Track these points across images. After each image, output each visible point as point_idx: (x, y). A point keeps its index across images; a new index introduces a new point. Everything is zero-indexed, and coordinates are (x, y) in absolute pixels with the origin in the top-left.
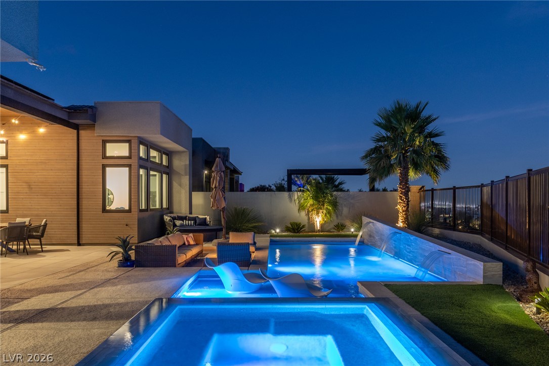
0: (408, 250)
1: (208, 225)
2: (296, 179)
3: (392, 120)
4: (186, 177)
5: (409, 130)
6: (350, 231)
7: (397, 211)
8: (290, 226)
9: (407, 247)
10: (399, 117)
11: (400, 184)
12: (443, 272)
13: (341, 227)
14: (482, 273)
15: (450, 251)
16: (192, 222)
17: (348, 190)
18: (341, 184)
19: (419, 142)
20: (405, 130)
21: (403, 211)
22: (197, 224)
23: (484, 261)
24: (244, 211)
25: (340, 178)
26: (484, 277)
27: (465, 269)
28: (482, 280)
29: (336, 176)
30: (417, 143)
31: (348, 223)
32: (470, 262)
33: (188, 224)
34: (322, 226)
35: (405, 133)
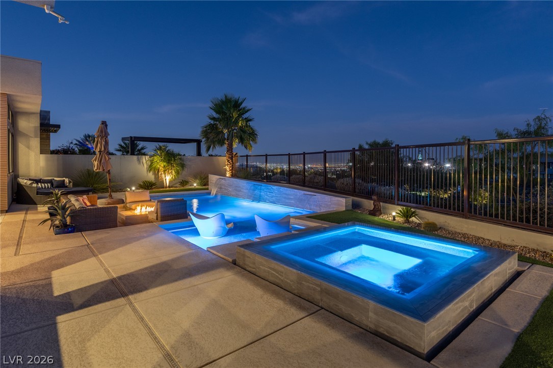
0: (270, 196)
1: (67, 187)
2: (87, 143)
3: (224, 107)
4: (36, 139)
5: (235, 115)
6: (193, 186)
7: (226, 170)
8: (142, 184)
9: (268, 193)
10: (229, 106)
11: (228, 151)
12: (308, 206)
13: (184, 183)
14: (344, 204)
15: (315, 194)
16: (49, 184)
17: (184, 155)
18: (143, 148)
19: (241, 124)
20: (232, 115)
21: (230, 170)
22: (54, 186)
23: (346, 198)
24: (88, 172)
25: (141, 144)
26: (346, 206)
27: (330, 203)
28: (345, 208)
29: (139, 142)
30: (240, 124)
31: (190, 179)
32: (334, 199)
33: (45, 187)
34: (170, 182)
35: (233, 117)
